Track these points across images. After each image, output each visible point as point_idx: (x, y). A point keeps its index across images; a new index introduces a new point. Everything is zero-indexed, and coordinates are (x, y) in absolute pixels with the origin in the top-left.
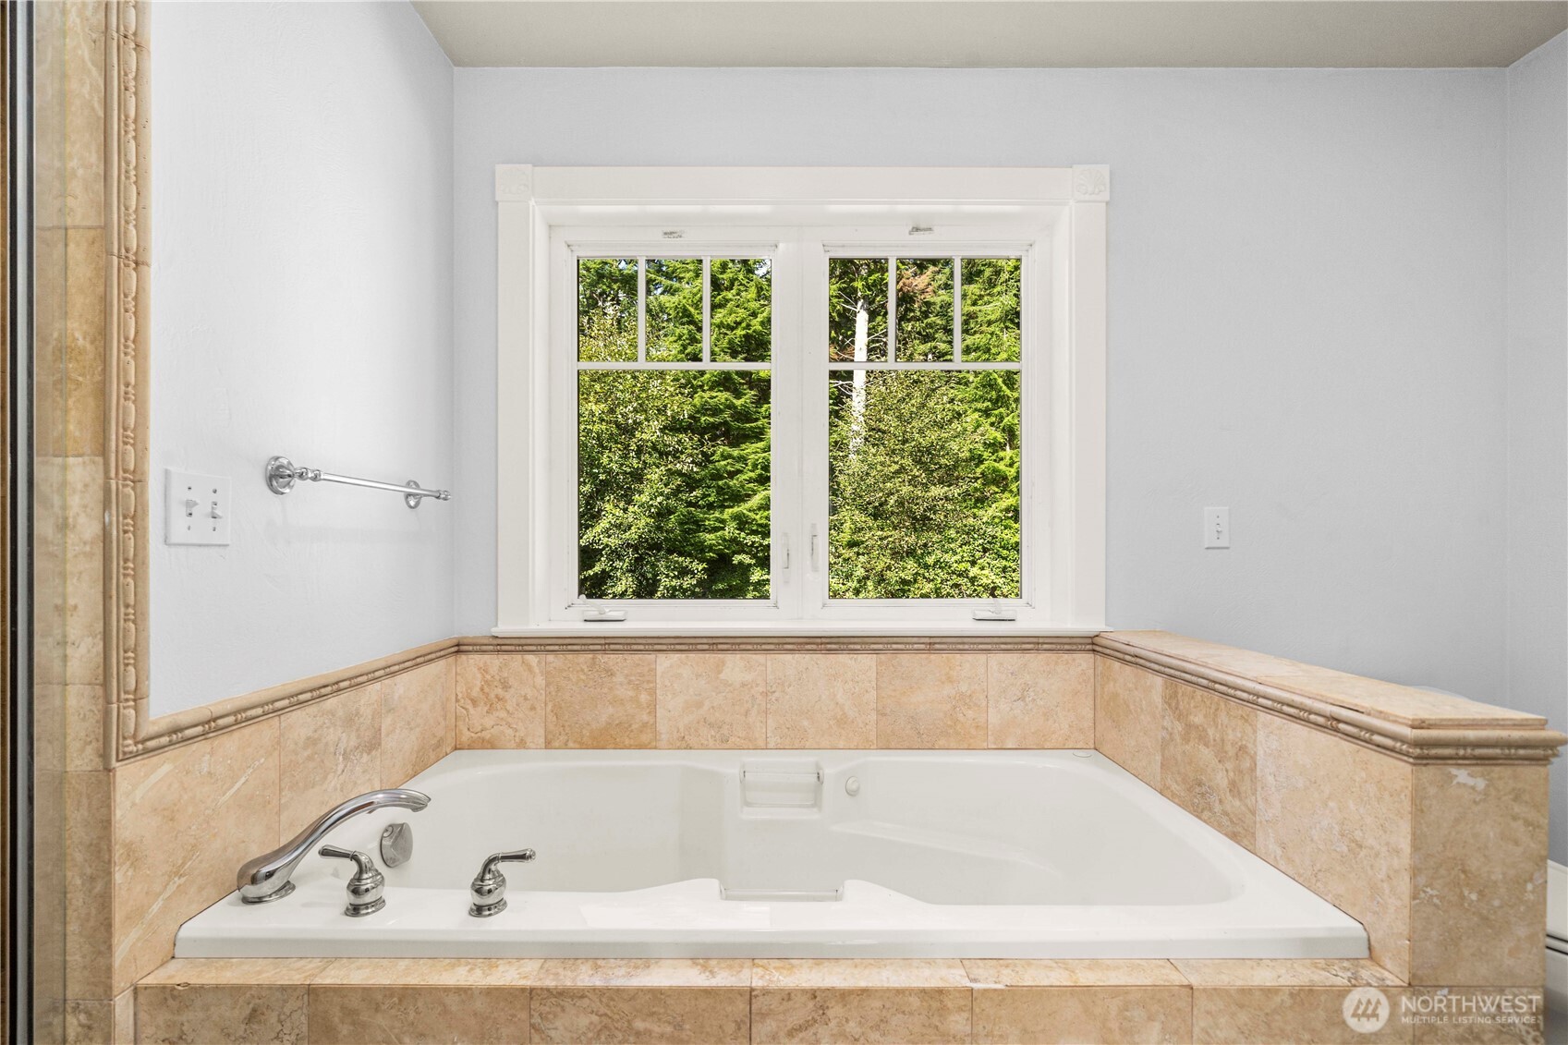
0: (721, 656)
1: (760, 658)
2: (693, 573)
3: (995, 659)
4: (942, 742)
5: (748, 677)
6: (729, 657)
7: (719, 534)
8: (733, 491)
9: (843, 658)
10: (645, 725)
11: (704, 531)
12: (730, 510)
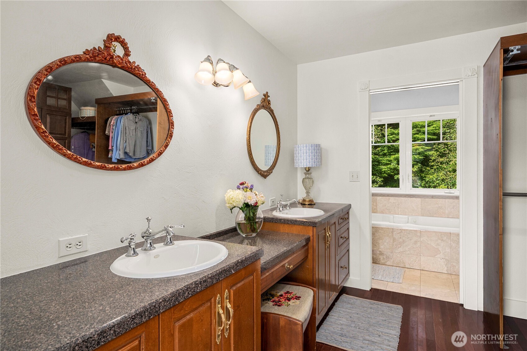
0: (389, 197)
1: (397, 198)
2: (377, 182)
3: (447, 200)
4: (435, 215)
5: (395, 201)
6: (391, 198)
7: (388, 166)
8: (395, 148)
9: (414, 199)
10: (375, 209)
11: (381, 165)
12: (394, 156)
